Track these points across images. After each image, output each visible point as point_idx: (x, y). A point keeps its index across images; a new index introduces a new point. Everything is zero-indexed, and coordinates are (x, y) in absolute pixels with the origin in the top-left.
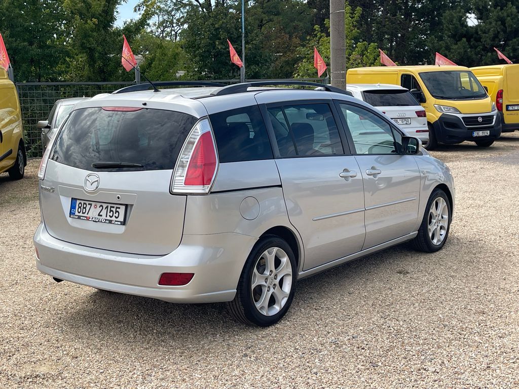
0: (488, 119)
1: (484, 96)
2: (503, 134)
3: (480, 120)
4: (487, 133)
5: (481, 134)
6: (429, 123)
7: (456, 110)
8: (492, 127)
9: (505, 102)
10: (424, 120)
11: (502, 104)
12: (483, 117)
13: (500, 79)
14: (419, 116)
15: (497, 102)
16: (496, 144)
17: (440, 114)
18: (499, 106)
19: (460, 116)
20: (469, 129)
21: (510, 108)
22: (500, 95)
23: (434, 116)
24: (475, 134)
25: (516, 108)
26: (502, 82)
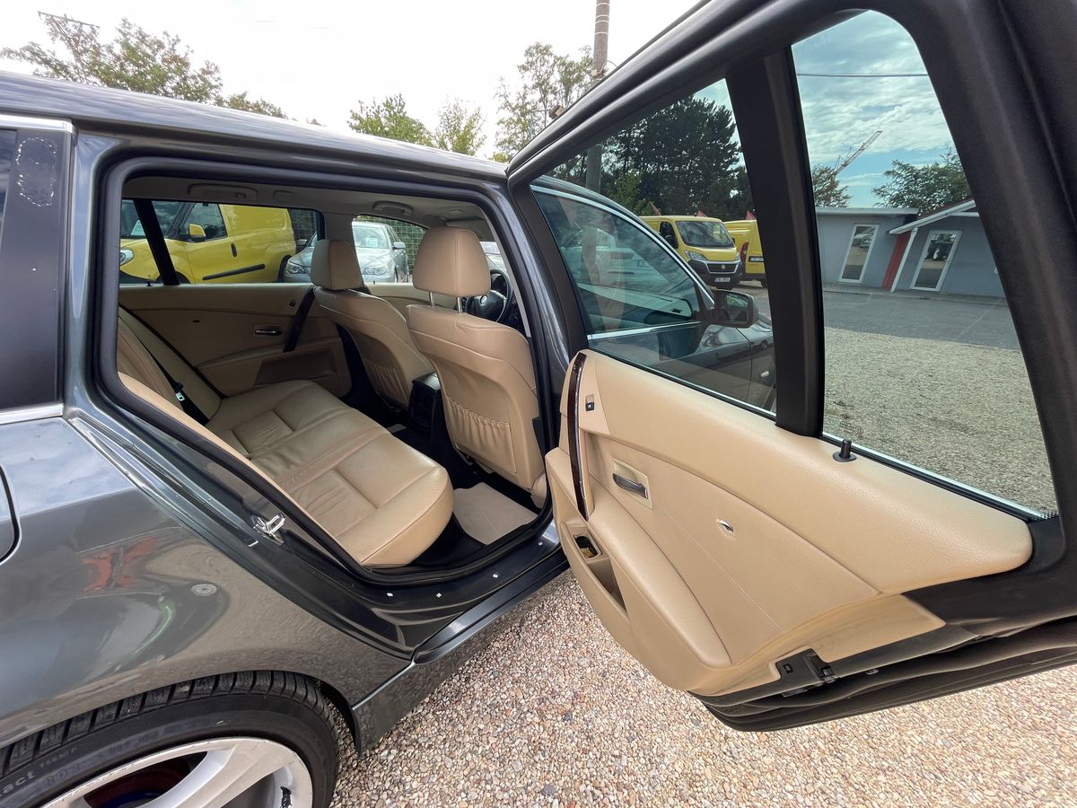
0: (730, 267)
1: (731, 246)
3: (723, 267)
4: (728, 280)
5: (722, 280)
7: (703, 256)
8: (732, 275)
9: (748, 253)
11: (745, 255)
12: (726, 265)
13: (747, 233)
15: (742, 253)
17: (688, 260)
18: (743, 257)
19: (706, 262)
20: (712, 275)
21: (752, 259)
22: (745, 247)
24: (717, 280)
25: (757, 259)
26: (749, 235)
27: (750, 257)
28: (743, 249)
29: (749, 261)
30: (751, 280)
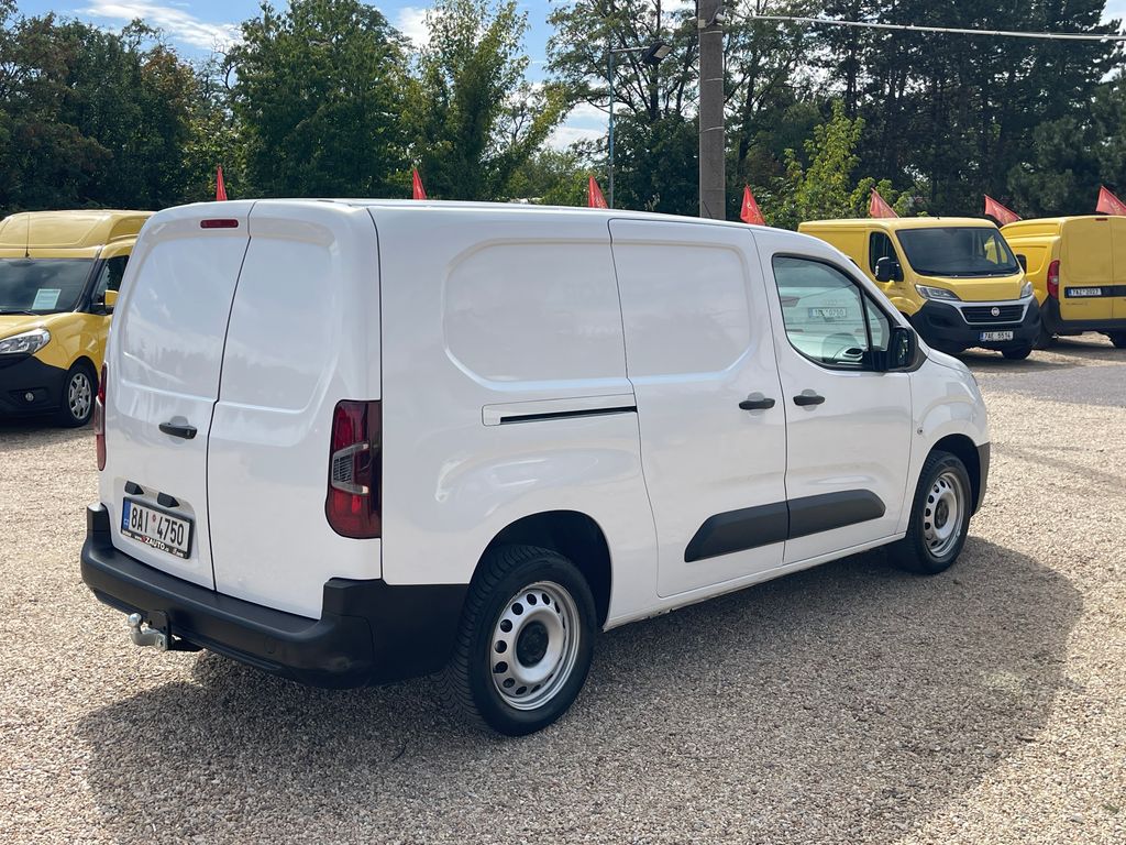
0: (1012, 311)
3: (995, 312)
4: (1008, 335)
5: (996, 336)
7: (952, 293)
8: (1019, 325)
9: (1063, 282)
11: (1057, 286)
12: (1001, 308)
13: (1056, 243)
15: (1049, 283)
17: (926, 301)
18: (1052, 288)
19: (958, 305)
20: (973, 327)
21: (1073, 293)
22: (1054, 269)
23: (915, 304)
24: (985, 337)
25: (1084, 293)
26: (1057, 245)
27: (1067, 290)
28: (1050, 273)
29: (1067, 296)
30: (1079, 333)
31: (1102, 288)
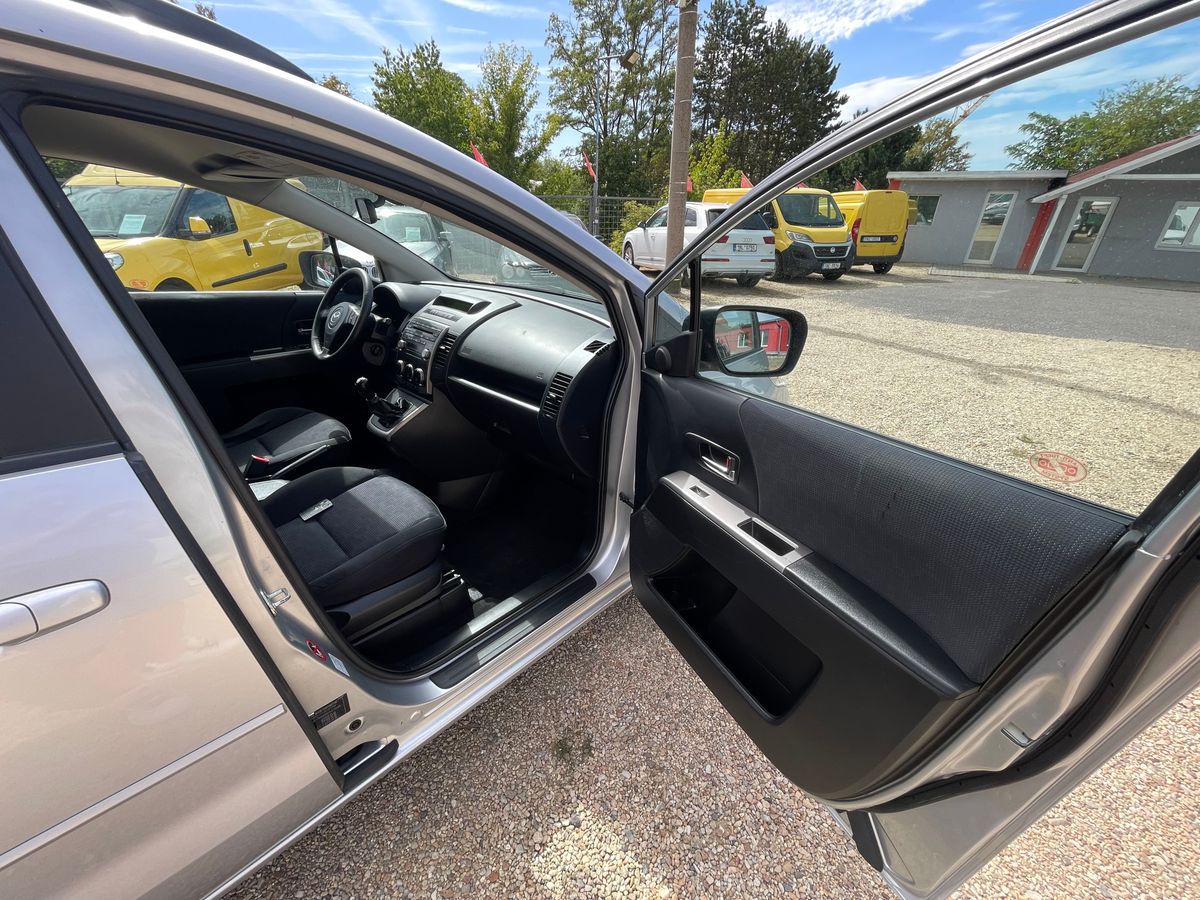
0: (841, 250)
1: (841, 224)
2: (853, 267)
3: (833, 250)
4: (838, 265)
5: (830, 266)
6: (777, 252)
7: (809, 237)
8: (844, 259)
9: (861, 232)
10: (771, 248)
11: (857, 235)
12: (836, 247)
13: (861, 207)
14: (767, 243)
15: (853, 232)
16: (844, 277)
17: (790, 242)
18: (854, 236)
19: (812, 245)
20: (819, 260)
21: (865, 239)
22: (857, 224)
23: (784, 244)
24: (825, 266)
25: (871, 239)
26: (862, 209)
27: (862, 237)
28: (854, 227)
29: (862, 241)
31: (881, 237)
